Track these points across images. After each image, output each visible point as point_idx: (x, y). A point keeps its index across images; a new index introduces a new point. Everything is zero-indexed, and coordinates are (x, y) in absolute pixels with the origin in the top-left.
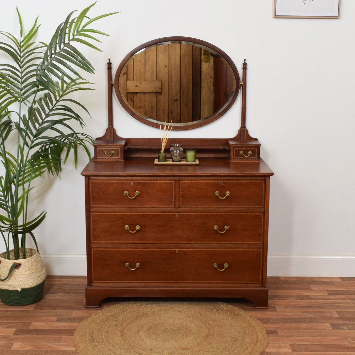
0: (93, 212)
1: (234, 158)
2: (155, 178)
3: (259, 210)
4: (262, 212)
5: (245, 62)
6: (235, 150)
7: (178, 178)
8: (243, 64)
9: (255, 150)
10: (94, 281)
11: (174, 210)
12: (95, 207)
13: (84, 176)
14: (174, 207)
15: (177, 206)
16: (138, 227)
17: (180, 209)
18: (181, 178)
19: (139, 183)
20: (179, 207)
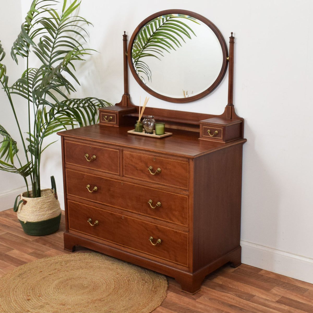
0: (67, 168)
1: (202, 136)
2: (105, 145)
3: (184, 192)
4: (187, 195)
5: (232, 36)
6: (203, 128)
7: (121, 148)
8: (230, 38)
9: (221, 130)
10: (70, 229)
11: (119, 178)
12: (69, 165)
13: (60, 136)
14: (119, 175)
15: (121, 175)
16: (96, 188)
17: (124, 178)
18: (124, 149)
19: (95, 148)
20: (123, 176)
